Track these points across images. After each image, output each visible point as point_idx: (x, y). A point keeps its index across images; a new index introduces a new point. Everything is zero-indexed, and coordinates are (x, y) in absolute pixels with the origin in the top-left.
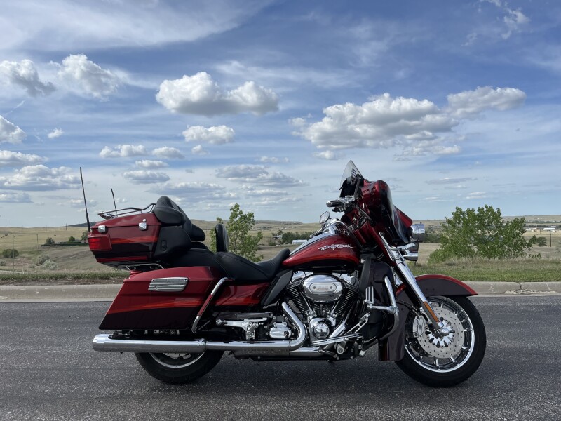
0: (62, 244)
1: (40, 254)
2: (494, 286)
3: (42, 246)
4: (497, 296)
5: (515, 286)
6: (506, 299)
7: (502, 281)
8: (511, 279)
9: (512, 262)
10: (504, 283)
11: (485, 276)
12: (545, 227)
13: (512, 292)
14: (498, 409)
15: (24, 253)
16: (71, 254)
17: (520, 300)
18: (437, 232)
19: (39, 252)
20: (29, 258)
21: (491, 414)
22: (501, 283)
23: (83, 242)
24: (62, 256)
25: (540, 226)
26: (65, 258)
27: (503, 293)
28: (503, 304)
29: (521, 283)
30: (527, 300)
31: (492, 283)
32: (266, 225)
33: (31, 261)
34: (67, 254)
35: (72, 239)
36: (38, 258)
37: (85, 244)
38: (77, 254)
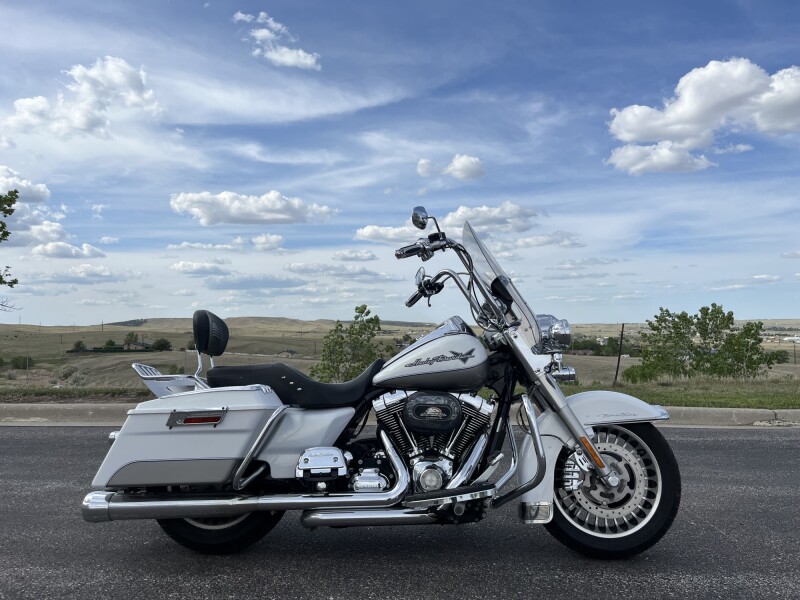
0: (97, 351)
1: (64, 363)
2: (738, 415)
3: (68, 352)
4: (743, 427)
5: (769, 415)
6: (758, 432)
7: (748, 407)
8: (761, 405)
9: (753, 383)
10: (751, 410)
11: (722, 400)
12: (786, 335)
13: (763, 423)
14: (788, 575)
15: (42, 361)
16: (109, 364)
17: (779, 433)
18: (632, 342)
19: (63, 361)
20: (49, 369)
21: (779, 582)
22: (747, 409)
23: (126, 348)
24: (96, 366)
25: (780, 335)
26: (100, 370)
27: (751, 424)
28: (756, 438)
29: (776, 411)
30: (788, 434)
31: (735, 410)
33: (53, 373)
34: (104, 365)
35: (111, 343)
36: (63, 369)
37: (129, 351)
38: (117, 364)
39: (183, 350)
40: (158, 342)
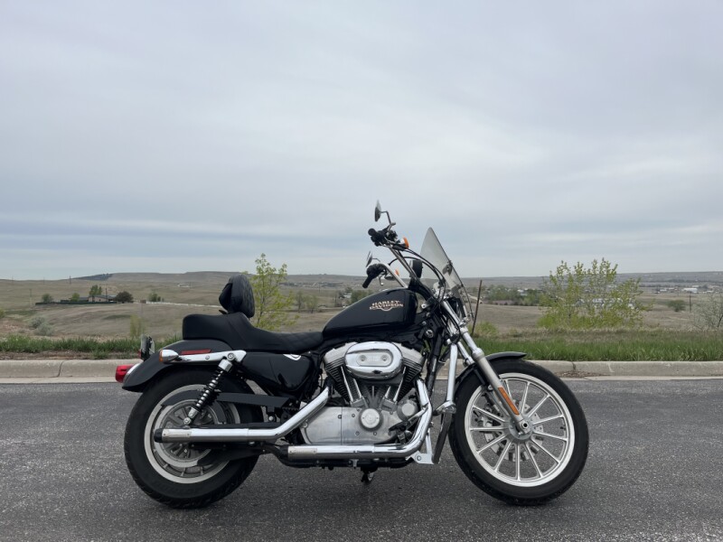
0: (64, 303)
1: (33, 314)
3: (37, 304)
12: (684, 286)
15: (11, 313)
16: (75, 315)
18: (549, 293)
19: (31, 313)
20: (19, 320)
24: (62, 317)
25: (678, 286)
26: (66, 321)
32: (331, 281)
33: (22, 324)
34: (70, 316)
35: (76, 296)
36: (32, 319)
37: (94, 303)
38: (82, 315)
39: (144, 302)
40: (120, 295)
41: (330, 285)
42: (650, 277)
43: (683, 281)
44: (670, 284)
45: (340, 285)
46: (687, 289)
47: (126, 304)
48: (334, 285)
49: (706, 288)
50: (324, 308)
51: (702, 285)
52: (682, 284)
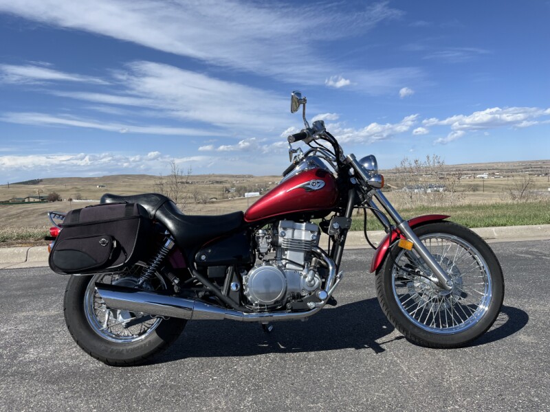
0: (5, 203)
23: (26, 200)
32: (218, 179)
37: (29, 203)
38: (21, 213)
39: (71, 200)
40: (51, 195)
41: (217, 182)
42: (453, 168)
43: (477, 170)
44: (469, 172)
45: (225, 182)
46: (480, 176)
47: (56, 202)
48: (221, 182)
49: (494, 174)
50: (214, 200)
51: (491, 172)
52: (476, 172)
